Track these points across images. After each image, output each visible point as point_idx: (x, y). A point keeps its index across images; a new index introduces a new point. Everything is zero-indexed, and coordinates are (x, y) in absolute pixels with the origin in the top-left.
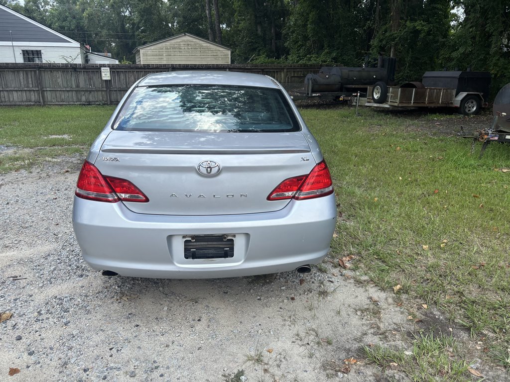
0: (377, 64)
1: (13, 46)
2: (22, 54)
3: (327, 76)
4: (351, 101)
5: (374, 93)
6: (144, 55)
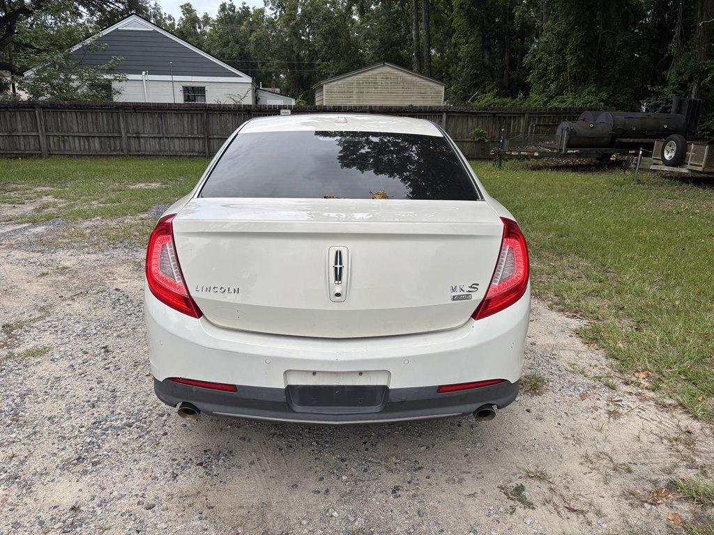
0: (670, 108)
1: (173, 81)
2: (182, 91)
3: (592, 126)
4: (628, 162)
5: (665, 152)
6: (328, 92)
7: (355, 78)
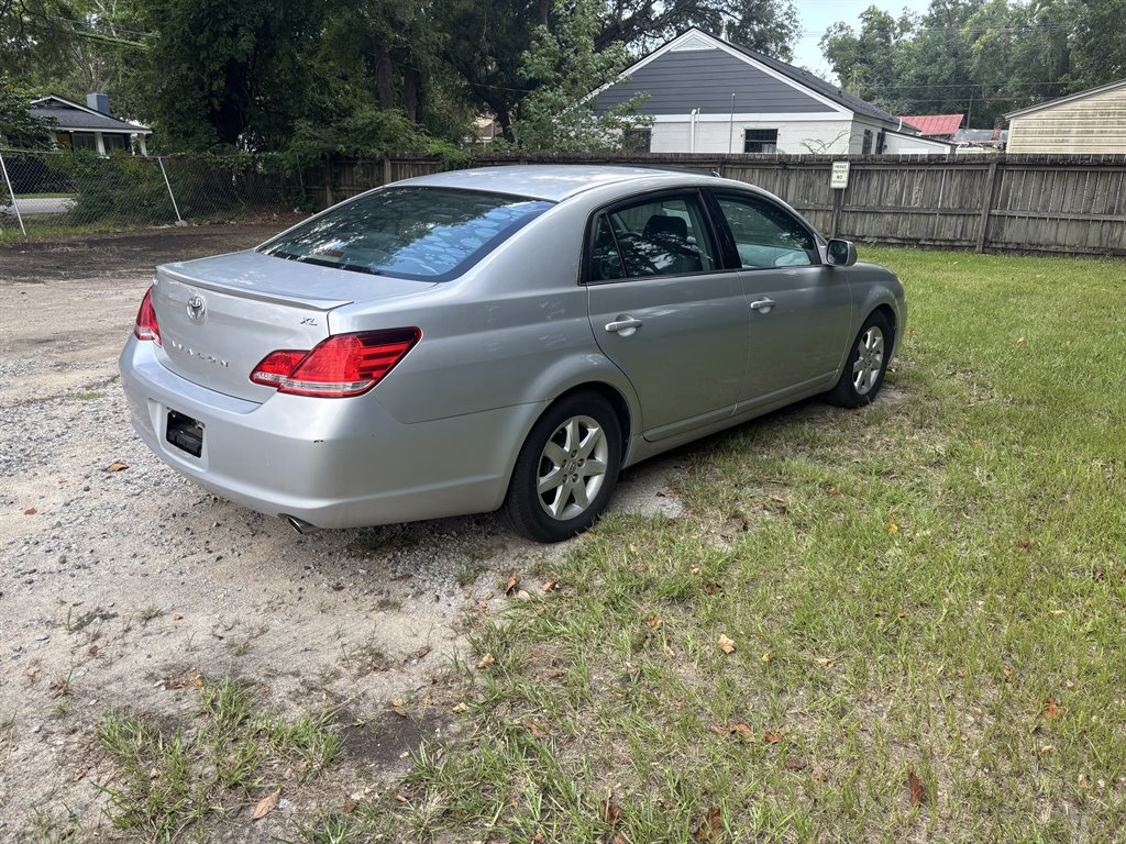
2: (744, 137)
6: (1017, 132)
7: (1078, 105)
